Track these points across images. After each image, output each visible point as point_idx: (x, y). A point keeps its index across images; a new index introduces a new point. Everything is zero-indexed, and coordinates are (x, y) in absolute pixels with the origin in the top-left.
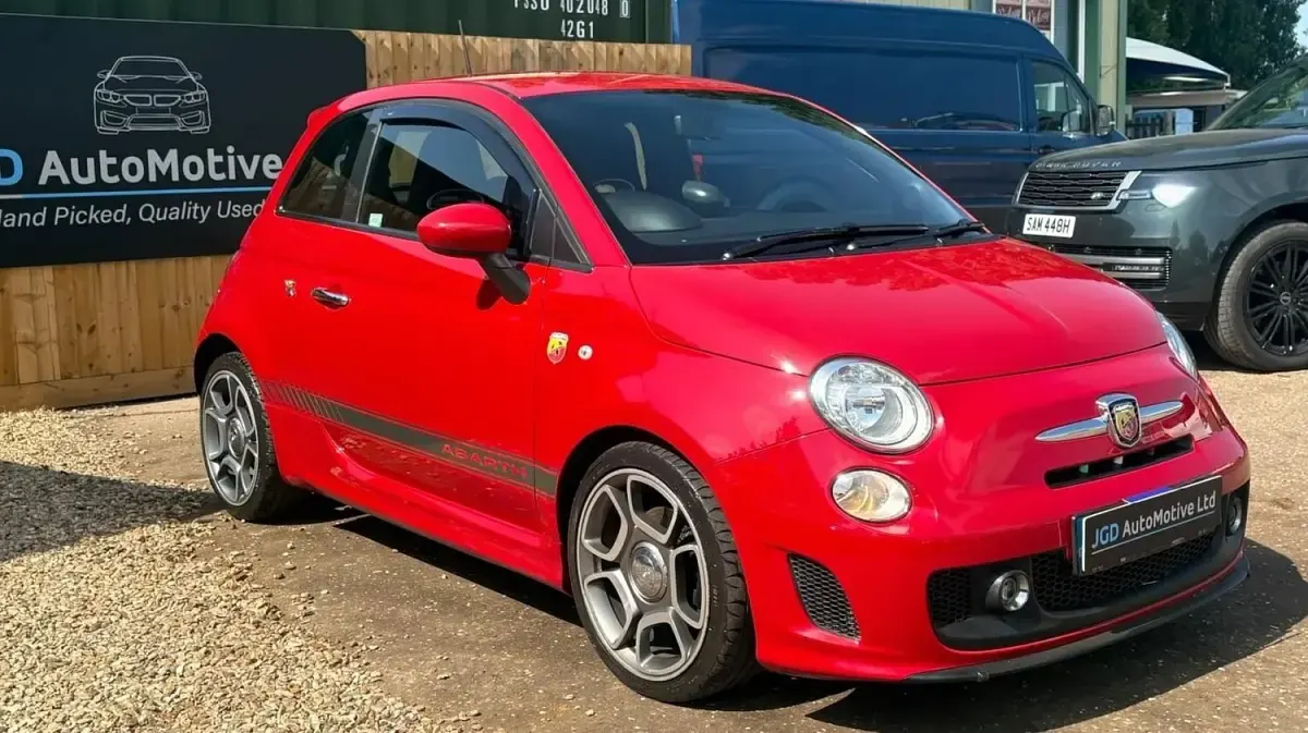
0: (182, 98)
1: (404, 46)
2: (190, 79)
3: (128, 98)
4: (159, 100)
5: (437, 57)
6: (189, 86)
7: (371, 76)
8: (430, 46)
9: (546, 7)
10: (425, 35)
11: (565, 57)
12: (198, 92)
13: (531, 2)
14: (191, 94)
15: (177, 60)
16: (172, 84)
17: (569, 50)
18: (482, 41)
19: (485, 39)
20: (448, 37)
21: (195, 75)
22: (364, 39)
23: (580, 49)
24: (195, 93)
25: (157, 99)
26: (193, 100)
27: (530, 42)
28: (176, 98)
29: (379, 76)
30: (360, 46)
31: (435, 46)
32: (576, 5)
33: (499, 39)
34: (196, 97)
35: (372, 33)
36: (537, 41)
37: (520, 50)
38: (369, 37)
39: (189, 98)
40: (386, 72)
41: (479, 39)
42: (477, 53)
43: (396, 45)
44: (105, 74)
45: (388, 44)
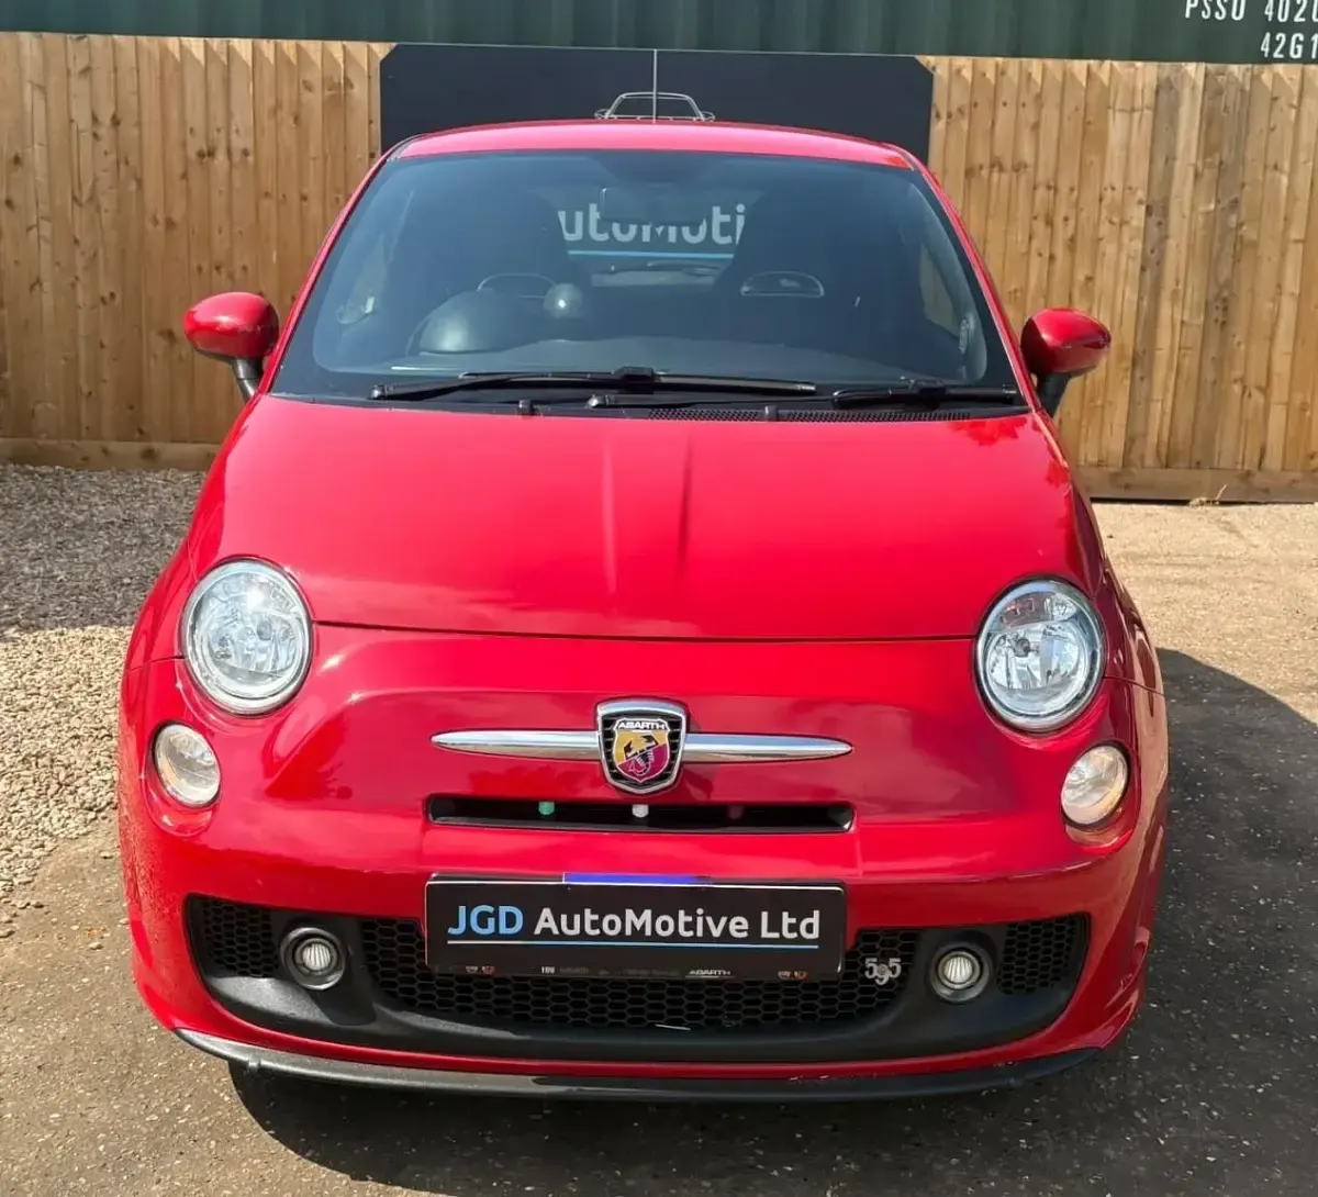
1: (991, 75)
5: (1038, 90)
7: (938, 116)
8: (1030, 75)
9: (1238, 16)
10: (1024, 60)
11: (1248, 88)
13: (1214, 8)
15: (687, 98)
17: (1255, 78)
18: (1111, 65)
19: (1116, 63)
20: (1059, 62)
22: (934, 69)
23: (1276, 76)
27: (1191, 67)
29: (949, 116)
30: (927, 76)
31: (1037, 76)
32: (1294, 8)
33: (1139, 64)
35: (945, 60)
36: (1203, 66)
37: (1172, 78)
38: (940, 65)
40: (960, 110)
41: (1107, 63)
42: (1102, 83)
43: (979, 75)
44: (603, 113)
45: (967, 74)
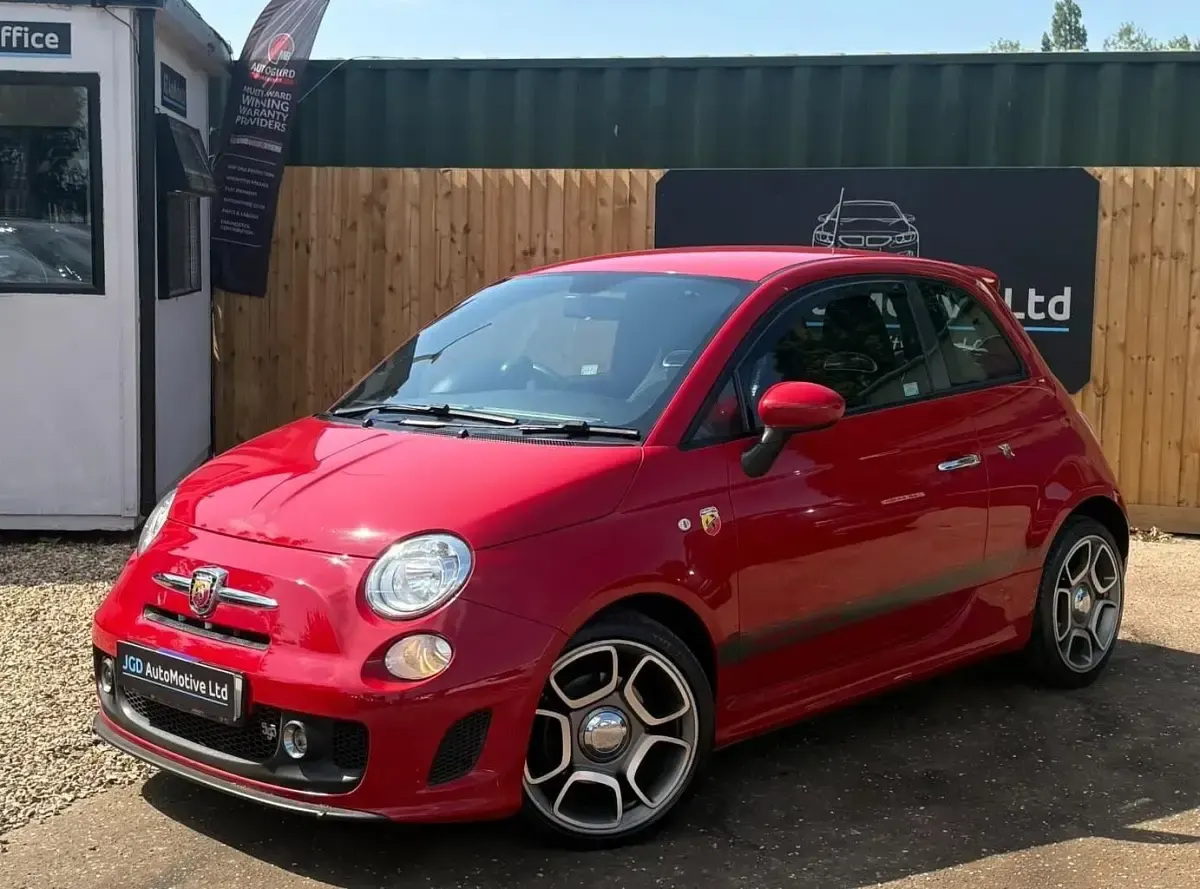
0: (893, 239)
1: (1150, 182)
2: (903, 221)
3: (843, 239)
4: (871, 241)
5: (1193, 192)
6: (902, 227)
7: (1105, 215)
8: (1184, 180)
10: (1180, 169)
12: (909, 233)
14: (903, 235)
15: (892, 204)
16: (885, 226)
21: (908, 218)
22: (1100, 177)
24: (907, 234)
25: (869, 239)
26: (904, 241)
28: (888, 239)
29: (1115, 214)
30: (1094, 185)
31: (1191, 180)
34: (907, 238)
35: (1109, 170)
38: (1105, 174)
39: (900, 239)
40: (1124, 210)
43: (1139, 182)
44: (825, 217)
45: (1129, 180)
